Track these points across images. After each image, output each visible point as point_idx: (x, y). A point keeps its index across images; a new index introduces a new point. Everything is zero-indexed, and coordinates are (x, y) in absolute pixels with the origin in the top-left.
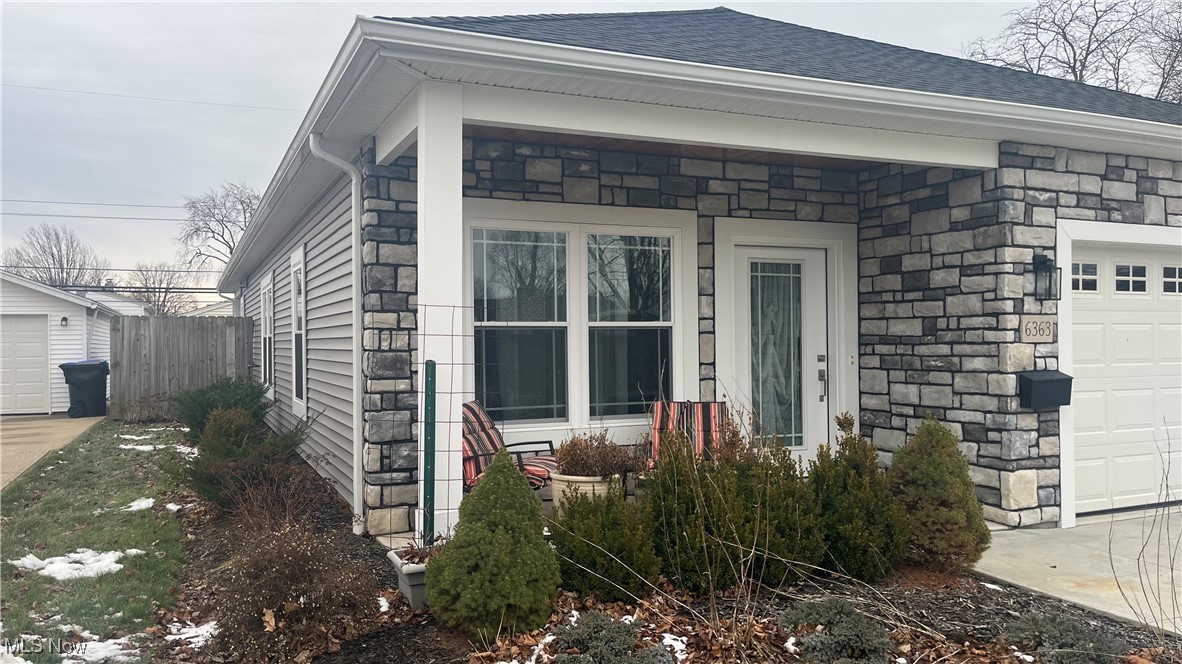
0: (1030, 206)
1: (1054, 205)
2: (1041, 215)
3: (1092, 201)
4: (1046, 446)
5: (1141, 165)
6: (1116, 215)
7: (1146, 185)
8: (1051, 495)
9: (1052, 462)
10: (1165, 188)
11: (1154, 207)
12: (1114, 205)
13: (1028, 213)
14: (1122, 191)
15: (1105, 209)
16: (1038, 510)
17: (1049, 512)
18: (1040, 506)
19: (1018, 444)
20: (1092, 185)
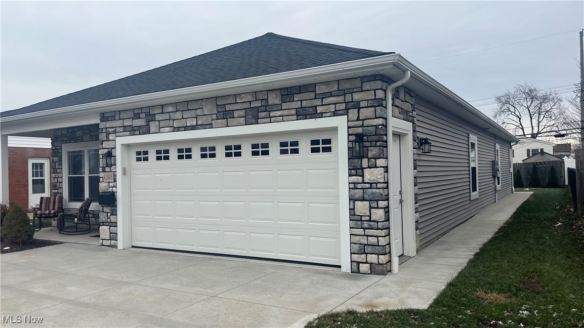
0: (108, 134)
1: (115, 132)
2: (111, 137)
3: (128, 129)
4: (113, 219)
5: (146, 110)
6: (137, 132)
7: (150, 118)
8: (114, 236)
9: (115, 224)
10: (158, 117)
11: (153, 126)
12: (136, 128)
13: (107, 137)
14: (138, 122)
15: (133, 131)
16: (110, 241)
17: (113, 242)
18: (110, 239)
19: (102, 217)
20: (127, 123)
